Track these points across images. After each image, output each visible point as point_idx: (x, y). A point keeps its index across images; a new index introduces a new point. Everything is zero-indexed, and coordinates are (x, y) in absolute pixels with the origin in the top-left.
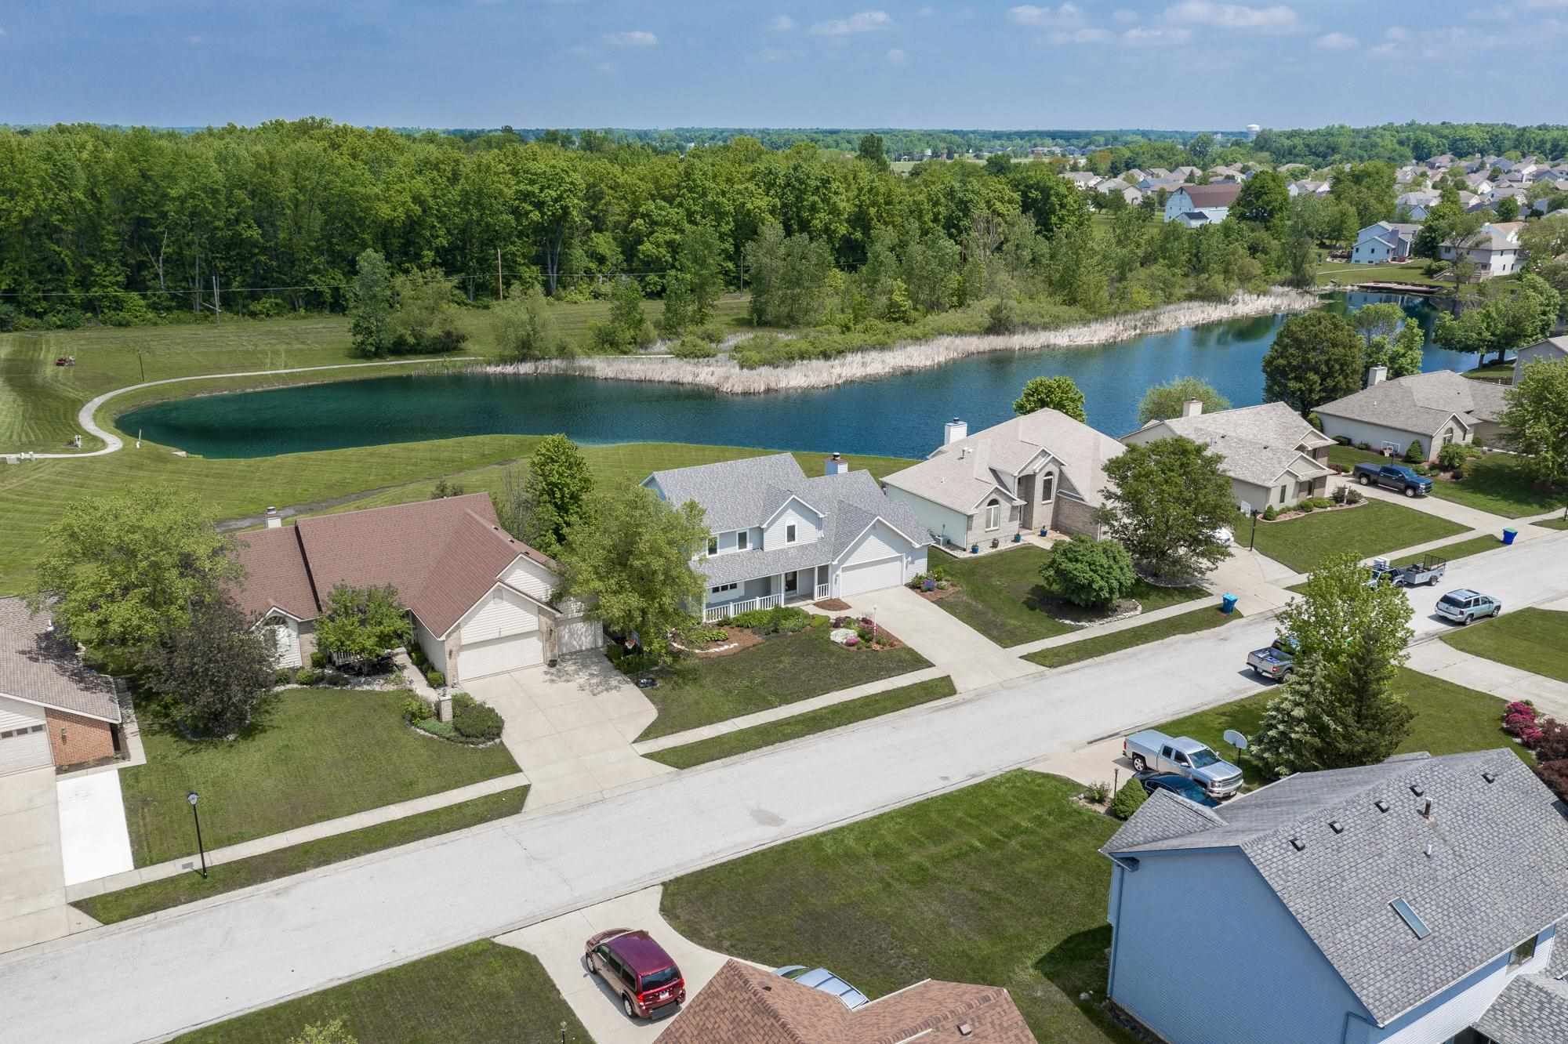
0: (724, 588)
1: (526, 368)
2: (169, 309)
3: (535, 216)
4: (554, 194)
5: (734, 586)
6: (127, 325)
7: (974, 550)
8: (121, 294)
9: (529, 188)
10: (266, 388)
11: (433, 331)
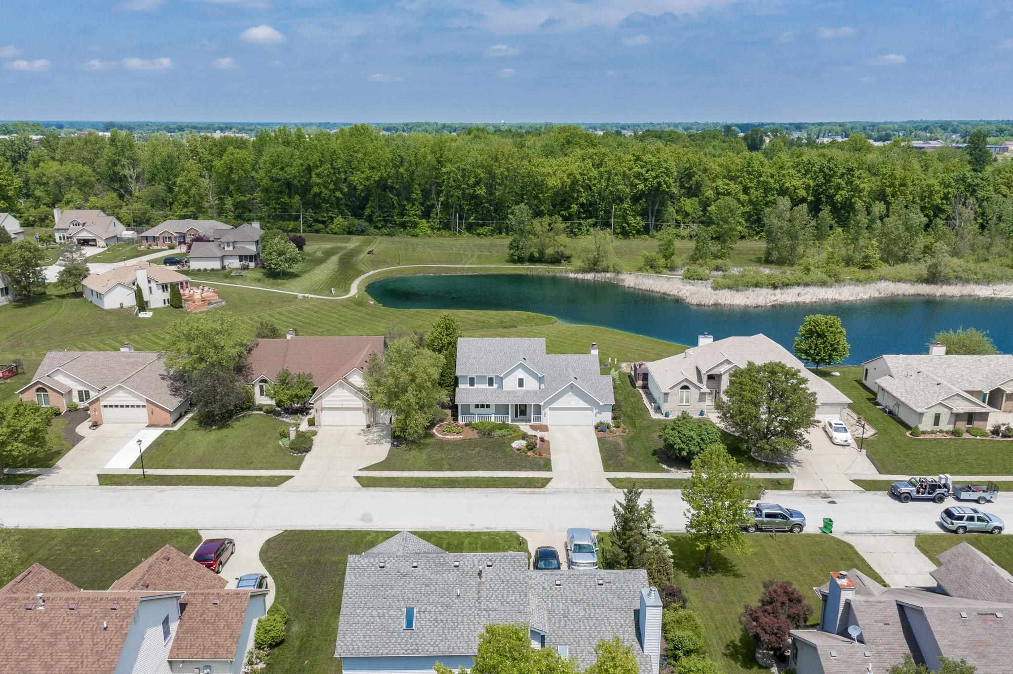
0: (482, 406)
1: (590, 276)
2: (439, 229)
3: (641, 187)
4: (654, 174)
5: (488, 406)
6: (417, 236)
7: (667, 416)
8: (417, 220)
9: (640, 170)
10: (453, 274)
11: (549, 251)
